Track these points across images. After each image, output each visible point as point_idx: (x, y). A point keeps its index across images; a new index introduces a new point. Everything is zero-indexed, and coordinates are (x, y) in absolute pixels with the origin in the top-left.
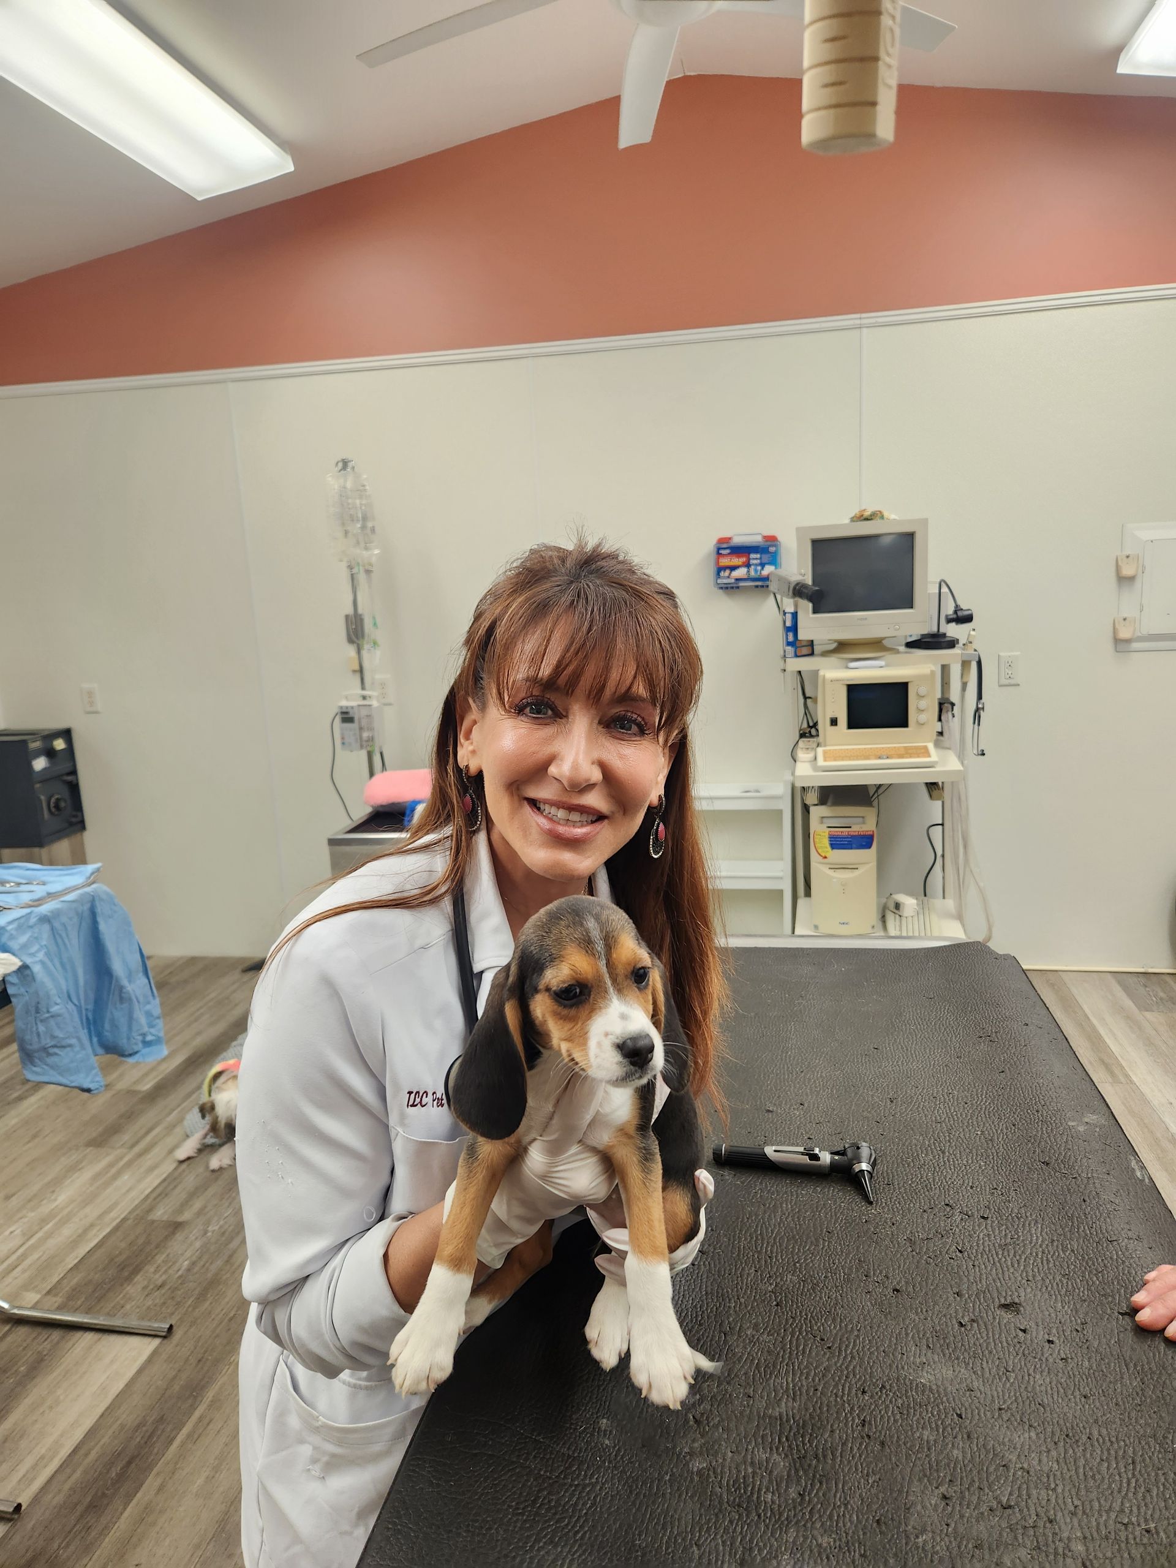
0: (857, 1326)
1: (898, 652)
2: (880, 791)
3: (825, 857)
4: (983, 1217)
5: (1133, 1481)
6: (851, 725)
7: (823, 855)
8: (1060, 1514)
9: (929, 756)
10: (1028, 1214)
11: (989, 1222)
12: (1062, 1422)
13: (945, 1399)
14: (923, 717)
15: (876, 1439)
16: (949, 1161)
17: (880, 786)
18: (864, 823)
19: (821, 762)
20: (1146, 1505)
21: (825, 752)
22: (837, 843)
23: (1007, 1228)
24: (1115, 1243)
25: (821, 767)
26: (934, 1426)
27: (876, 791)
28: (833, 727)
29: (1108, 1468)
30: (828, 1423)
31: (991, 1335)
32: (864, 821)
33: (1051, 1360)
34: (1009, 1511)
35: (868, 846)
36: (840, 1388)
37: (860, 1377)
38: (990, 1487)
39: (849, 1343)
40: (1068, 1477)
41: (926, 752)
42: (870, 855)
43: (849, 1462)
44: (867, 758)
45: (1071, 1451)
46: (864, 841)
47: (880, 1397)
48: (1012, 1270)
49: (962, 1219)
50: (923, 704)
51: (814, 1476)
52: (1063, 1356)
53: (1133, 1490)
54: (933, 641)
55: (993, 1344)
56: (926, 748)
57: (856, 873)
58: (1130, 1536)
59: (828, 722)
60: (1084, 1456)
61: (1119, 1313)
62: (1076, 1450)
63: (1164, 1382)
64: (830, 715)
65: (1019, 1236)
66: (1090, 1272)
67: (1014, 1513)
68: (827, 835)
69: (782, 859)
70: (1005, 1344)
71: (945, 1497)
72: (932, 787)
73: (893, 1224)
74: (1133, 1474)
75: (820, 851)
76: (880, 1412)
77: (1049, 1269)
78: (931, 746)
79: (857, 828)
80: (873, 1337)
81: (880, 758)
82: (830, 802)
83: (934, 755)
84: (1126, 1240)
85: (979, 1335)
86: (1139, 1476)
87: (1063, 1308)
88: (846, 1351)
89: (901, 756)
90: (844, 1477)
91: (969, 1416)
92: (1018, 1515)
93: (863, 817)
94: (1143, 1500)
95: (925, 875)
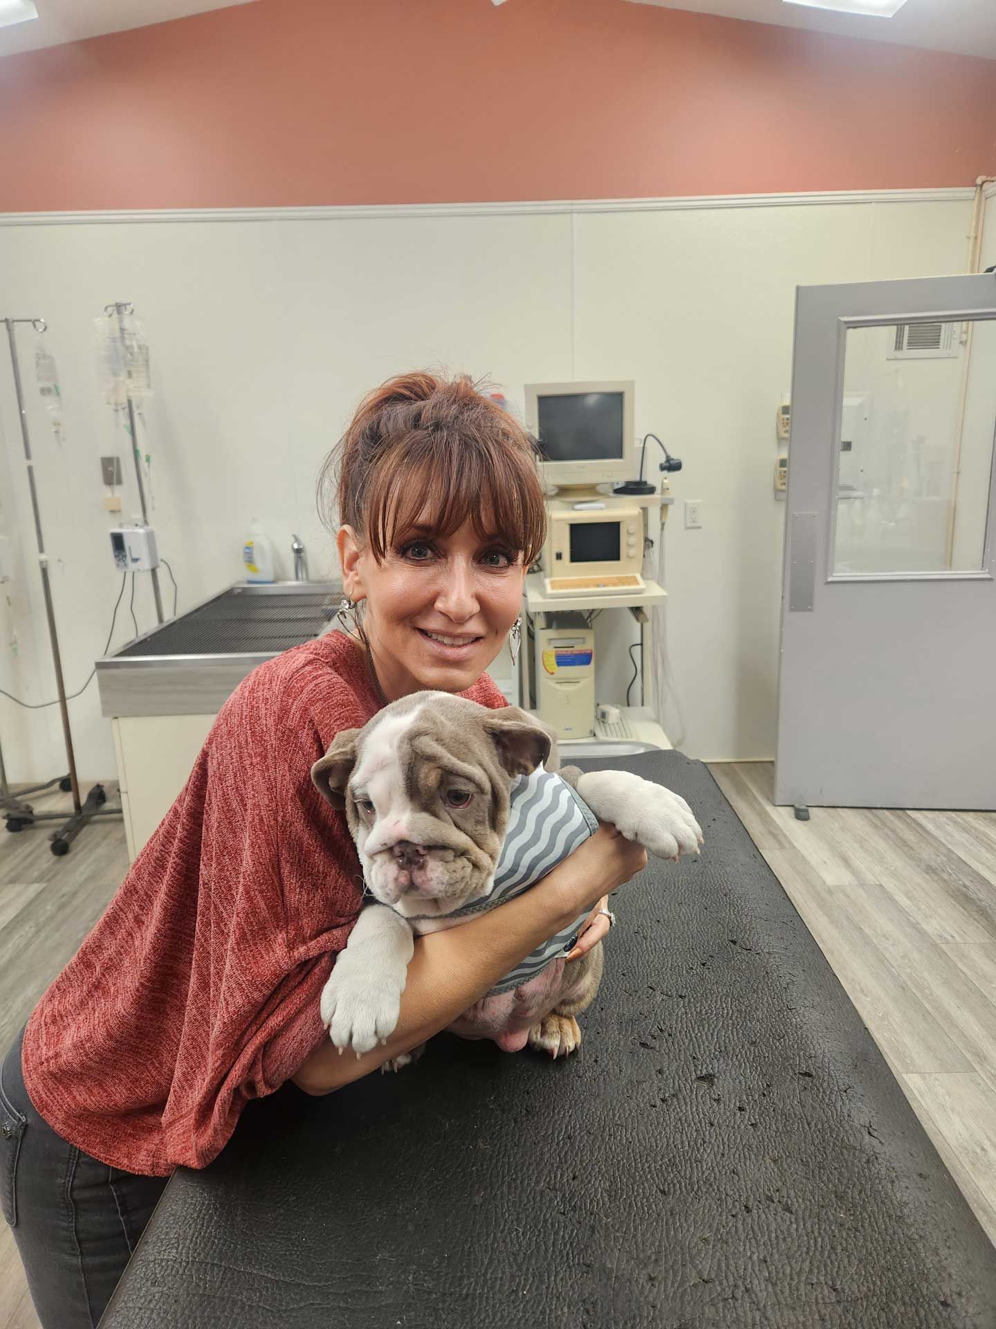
0: (568, 1112)
1: (609, 497)
2: (593, 617)
3: (552, 673)
4: (681, 996)
5: (819, 1240)
6: (575, 558)
7: (551, 671)
8: (756, 1282)
9: (638, 584)
10: (720, 990)
11: (687, 1000)
12: (754, 1189)
13: (649, 1177)
14: (632, 552)
15: (586, 1224)
16: (651, 946)
17: (593, 610)
18: (584, 643)
19: (549, 590)
20: (832, 1263)
21: (552, 583)
22: (562, 661)
23: (702, 1005)
24: (794, 1011)
25: (550, 594)
26: (639, 1204)
27: (590, 616)
28: (559, 561)
29: (797, 1230)
30: (541, 1213)
31: (689, 1108)
32: (584, 641)
33: (743, 1127)
34: (711, 1285)
35: (588, 663)
36: (553, 1176)
37: (571, 1163)
38: (692, 1262)
39: (562, 1129)
40: (762, 1243)
41: (635, 582)
42: (589, 670)
43: (561, 1252)
44: (588, 586)
45: (763, 1216)
46: (584, 659)
47: (589, 1182)
48: (707, 1043)
49: (663, 1000)
50: (632, 540)
51: (528, 1270)
52: (754, 1122)
53: (820, 1249)
54: (636, 488)
55: (691, 1116)
56: (634, 577)
57: (578, 685)
58: (820, 1296)
59: (554, 556)
60: (775, 1219)
61: (800, 1074)
62: (768, 1215)
63: (842, 1139)
64: (555, 550)
65: (712, 1012)
66: (774, 1038)
67: (714, 1286)
68: (554, 654)
69: (510, 678)
70: (701, 1116)
71: (651, 1279)
72: (637, 611)
73: (602, 1009)
74: (819, 1233)
75: (548, 668)
76: (590, 1196)
77: (738, 1038)
78: (638, 576)
79: (579, 648)
80: (584, 1121)
81: (598, 586)
82: (554, 625)
83: (642, 585)
84: (803, 1009)
85: (679, 1110)
86: (824, 1234)
87: (751, 1074)
88: (558, 1138)
89: (615, 585)
90: (556, 1268)
91: (672, 1190)
92: (719, 1288)
93: (583, 638)
94: (829, 1257)
95: (628, 687)
